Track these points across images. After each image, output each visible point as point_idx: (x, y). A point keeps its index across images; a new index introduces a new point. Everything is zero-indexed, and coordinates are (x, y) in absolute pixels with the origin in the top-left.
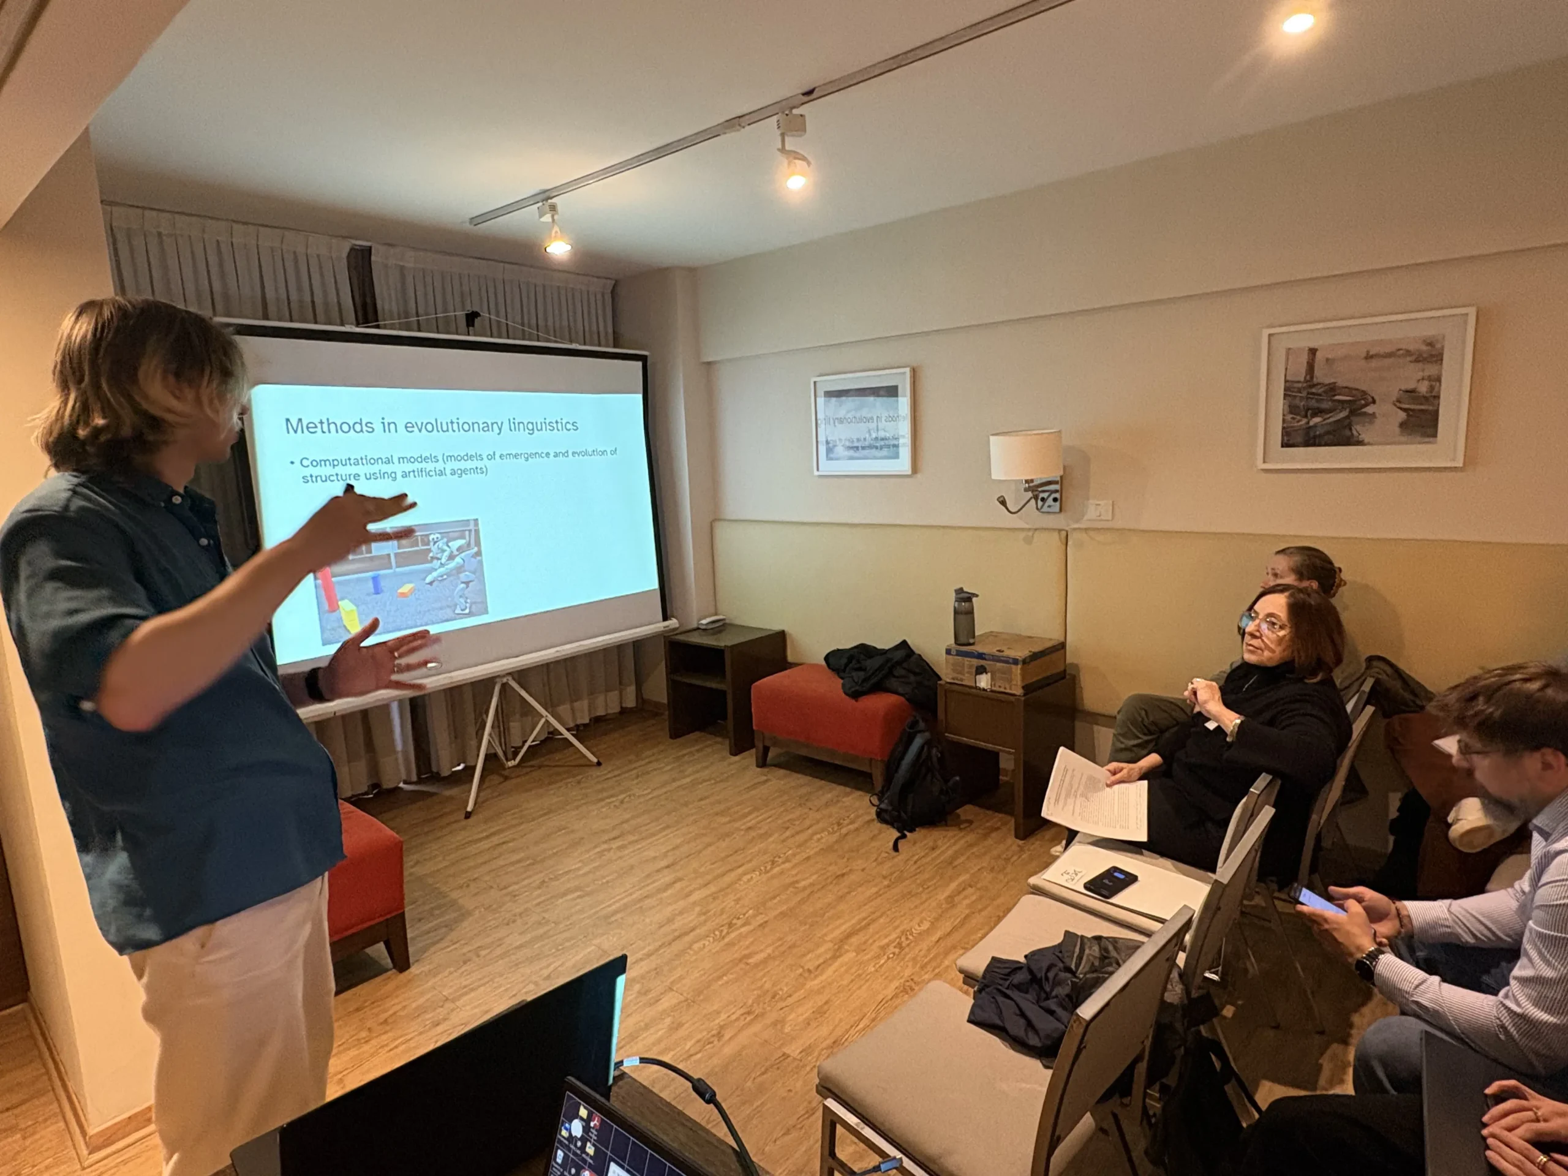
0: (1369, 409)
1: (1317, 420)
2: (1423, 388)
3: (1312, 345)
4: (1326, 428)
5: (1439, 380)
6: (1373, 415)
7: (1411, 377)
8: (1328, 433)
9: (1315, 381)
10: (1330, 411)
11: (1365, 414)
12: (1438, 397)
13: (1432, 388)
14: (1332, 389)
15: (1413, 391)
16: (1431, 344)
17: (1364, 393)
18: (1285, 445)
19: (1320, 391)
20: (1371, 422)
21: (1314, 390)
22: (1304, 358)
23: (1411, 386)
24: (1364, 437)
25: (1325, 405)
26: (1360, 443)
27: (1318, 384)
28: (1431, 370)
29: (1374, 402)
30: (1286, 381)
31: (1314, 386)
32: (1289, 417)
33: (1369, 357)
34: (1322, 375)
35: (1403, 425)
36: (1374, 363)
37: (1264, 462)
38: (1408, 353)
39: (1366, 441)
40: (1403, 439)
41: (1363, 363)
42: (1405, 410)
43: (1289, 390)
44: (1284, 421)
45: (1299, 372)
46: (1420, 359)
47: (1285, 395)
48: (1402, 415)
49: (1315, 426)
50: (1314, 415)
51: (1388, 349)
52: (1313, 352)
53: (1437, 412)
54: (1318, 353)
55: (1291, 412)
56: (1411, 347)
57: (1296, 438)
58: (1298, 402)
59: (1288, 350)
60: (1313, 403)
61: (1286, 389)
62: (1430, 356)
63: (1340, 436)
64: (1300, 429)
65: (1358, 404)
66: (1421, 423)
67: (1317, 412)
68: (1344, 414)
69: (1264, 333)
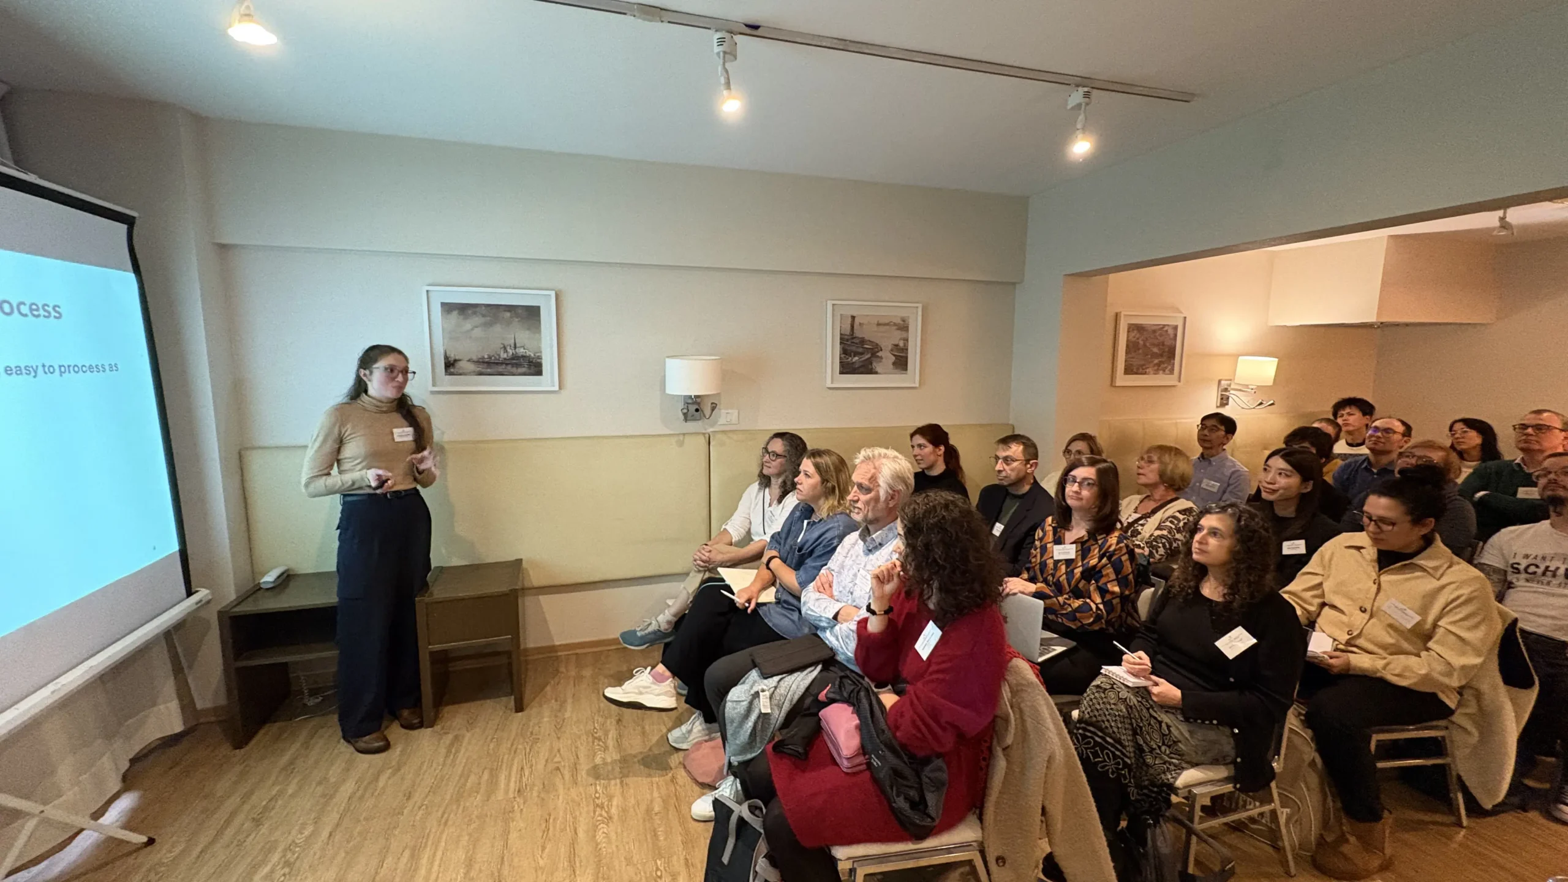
0: (879, 354)
1: (856, 358)
2: (901, 344)
3: (855, 314)
4: (861, 364)
5: (907, 340)
6: (881, 358)
7: (896, 337)
8: (861, 366)
9: (855, 335)
10: (862, 354)
11: (878, 357)
12: (907, 349)
13: (905, 344)
14: (863, 341)
15: (897, 345)
17: (877, 345)
18: (841, 373)
19: (857, 341)
21: (854, 341)
22: (849, 320)
23: (896, 343)
24: (878, 369)
25: (861, 350)
26: (876, 373)
27: (856, 337)
28: (904, 335)
29: (881, 350)
30: (841, 334)
31: (854, 338)
32: (843, 356)
33: (879, 324)
34: (858, 333)
35: (894, 364)
36: (882, 328)
37: (832, 383)
38: (895, 324)
41: (875, 328)
42: (894, 355)
43: (843, 340)
44: (840, 358)
45: (848, 331)
47: (841, 343)
48: (893, 358)
49: (854, 363)
50: (855, 356)
51: (887, 321)
52: (853, 318)
53: (907, 358)
55: (844, 353)
56: (895, 321)
57: (846, 368)
58: (847, 347)
59: (841, 315)
60: (854, 348)
61: (841, 339)
62: (904, 327)
63: (867, 369)
64: (848, 363)
65: (875, 351)
66: (901, 363)
67: (856, 354)
68: (869, 356)
69: (830, 303)
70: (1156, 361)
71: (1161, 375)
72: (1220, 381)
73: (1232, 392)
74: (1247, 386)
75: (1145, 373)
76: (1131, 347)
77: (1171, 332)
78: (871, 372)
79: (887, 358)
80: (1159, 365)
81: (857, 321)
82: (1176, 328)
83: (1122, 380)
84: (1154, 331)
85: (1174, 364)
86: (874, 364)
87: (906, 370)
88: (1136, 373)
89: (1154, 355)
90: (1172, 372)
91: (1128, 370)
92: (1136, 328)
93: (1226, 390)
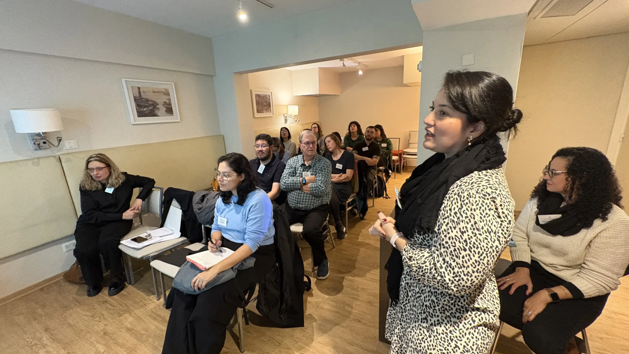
0: (158, 106)
1: (145, 109)
2: (168, 102)
3: (139, 86)
4: (149, 112)
5: (170, 100)
8: (149, 113)
9: (142, 97)
11: (157, 108)
12: (171, 104)
13: (169, 102)
14: (147, 100)
15: (166, 102)
16: (166, 90)
17: (155, 102)
18: (139, 116)
19: (144, 100)
20: (159, 110)
21: (142, 100)
22: (137, 90)
23: (165, 101)
24: (158, 114)
25: (147, 105)
26: (158, 116)
27: (143, 98)
29: (158, 105)
30: (134, 97)
31: (142, 99)
32: (138, 108)
33: (154, 92)
34: (143, 96)
37: (135, 121)
38: (162, 92)
39: (159, 115)
40: (166, 115)
41: (153, 94)
44: (136, 109)
45: (137, 94)
46: (165, 94)
47: (135, 101)
48: (165, 109)
49: (145, 111)
50: (144, 107)
52: (139, 88)
53: (172, 108)
54: (141, 89)
55: (138, 106)
57: (141, 114)
58: (139, 103)
59: (132, 87)
60: (143, 104)
61: (135, 99)
62: (167, 93)
63: (152, 114)
64: (142, 111)
65: (155, 105)
66: (169, 111)
67: (145, 107)
68: (152, 108)
69: (123, 81)
70: (266, 108)
71: (268, 113)
72: (284, 114)
73: (288, 118)
74: (291, 115)
75: (263, 112)
76: (258, 103)
77: (268, 97)
78: (155, 115)
79: (162, 109)
80: (267, 109)
81: (141, 90)
82: (269, 96)
83: (257, 115)
84: (263, 97)
85: (271, 109)
86: (156, 112)
87: (173, 114)
88: (261, 113)
89: (265, 106)
90: (271, 112)
91: (258, 112)
92: (257, 96)
93: (286, 117)
